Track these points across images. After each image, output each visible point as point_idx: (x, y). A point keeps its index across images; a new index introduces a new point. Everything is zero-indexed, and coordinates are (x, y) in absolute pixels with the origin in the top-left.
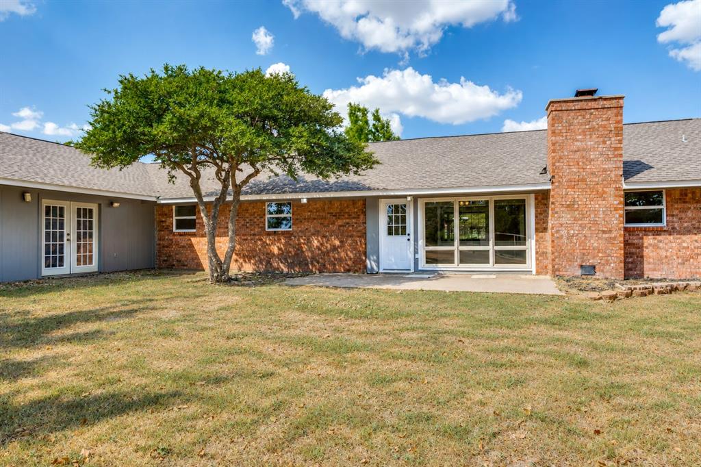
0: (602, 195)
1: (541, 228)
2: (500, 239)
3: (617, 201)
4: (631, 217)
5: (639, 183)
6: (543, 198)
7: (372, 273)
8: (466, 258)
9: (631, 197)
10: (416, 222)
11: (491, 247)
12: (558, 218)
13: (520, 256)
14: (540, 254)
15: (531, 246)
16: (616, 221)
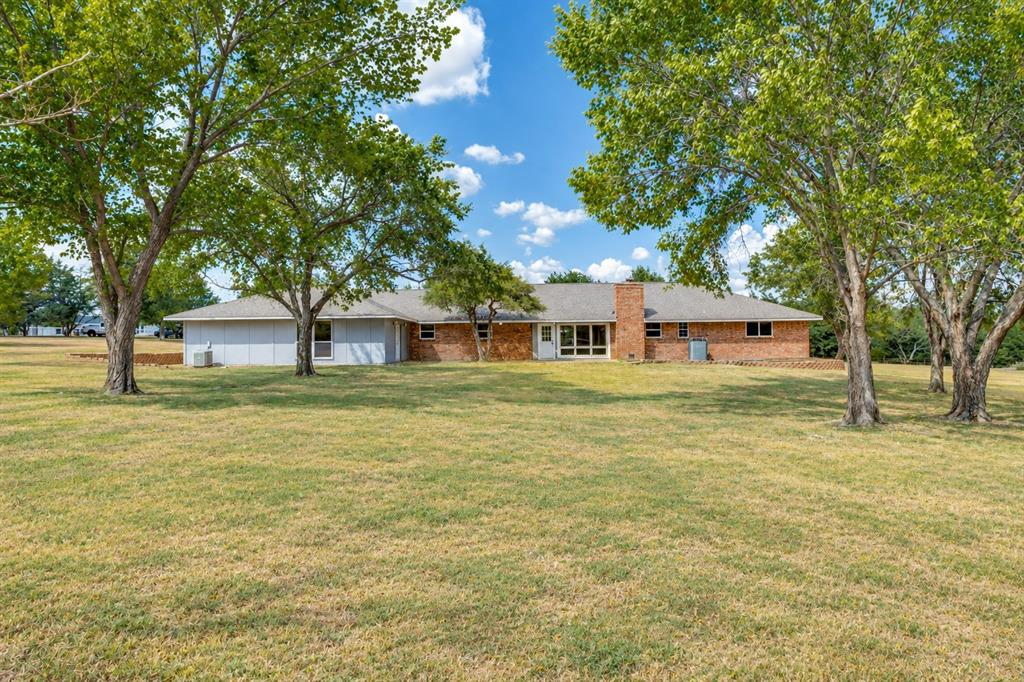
0: (636, 324)
1: (613, 341)
2: (595, 343)
3: (641, 327)
4: (649, 334)
5: (652, 319)
6: (613, 325)
7: (537, 360)
8: (580, 352)
9: (648, 325)
10: (556, 335)
11: (591, 347)
12: (620, 333)
13: (603, 352)
14: (612, 350)
15: (608, 348)
16: (642, 334)
